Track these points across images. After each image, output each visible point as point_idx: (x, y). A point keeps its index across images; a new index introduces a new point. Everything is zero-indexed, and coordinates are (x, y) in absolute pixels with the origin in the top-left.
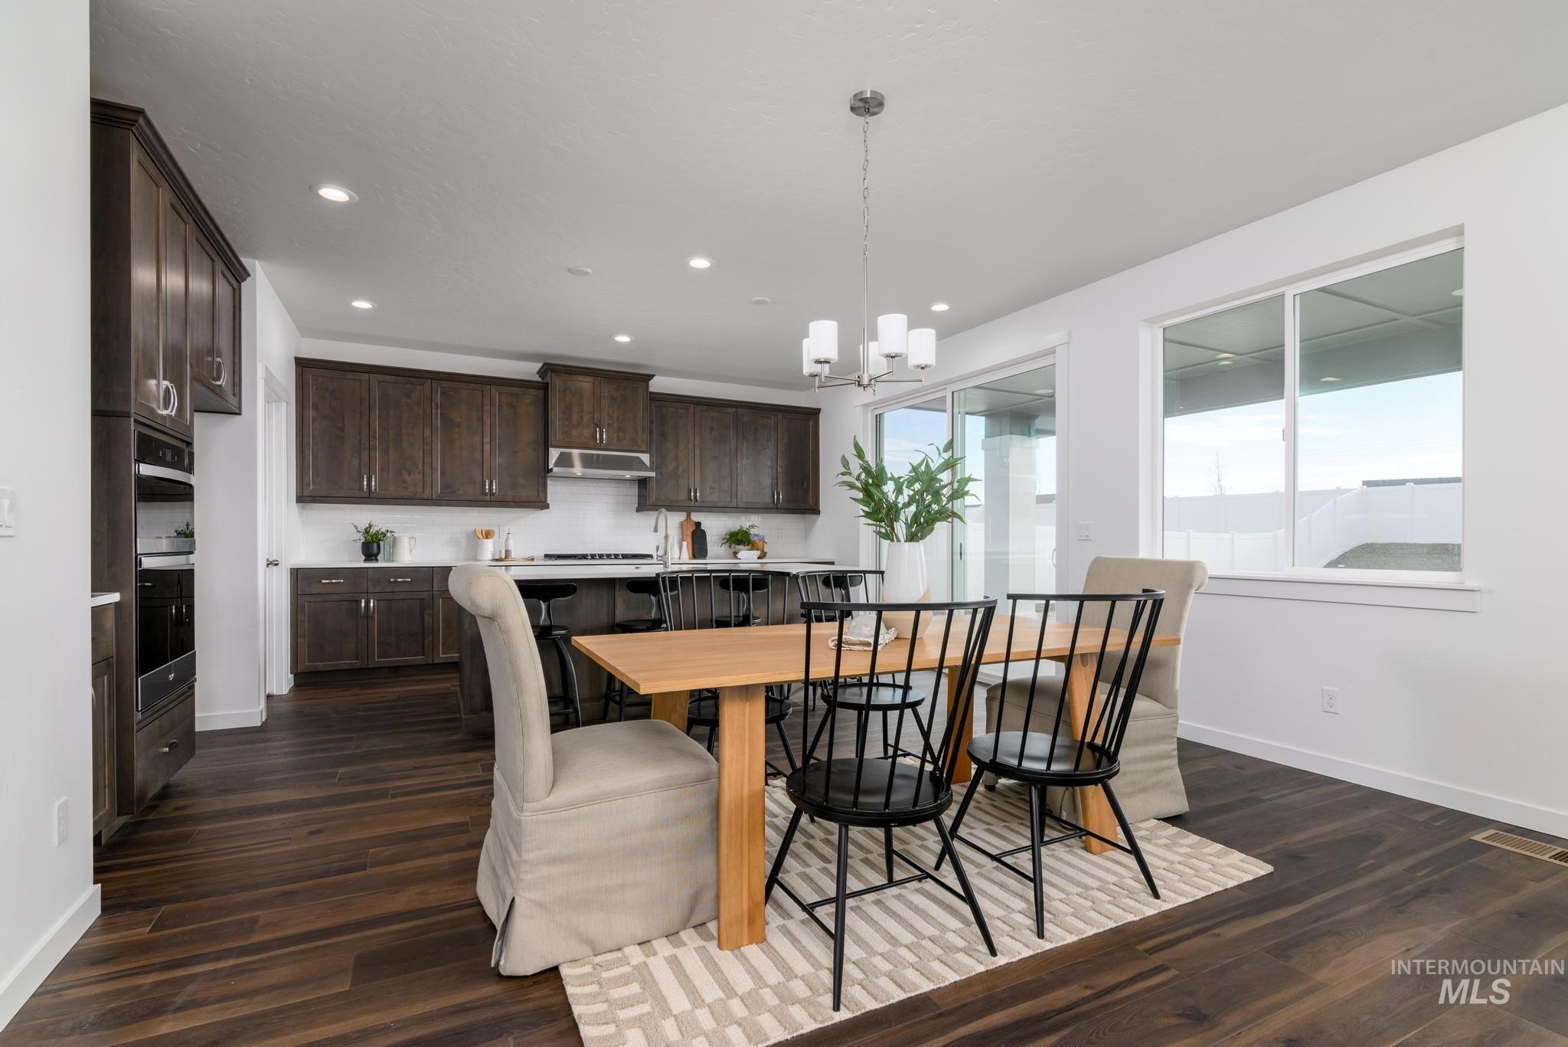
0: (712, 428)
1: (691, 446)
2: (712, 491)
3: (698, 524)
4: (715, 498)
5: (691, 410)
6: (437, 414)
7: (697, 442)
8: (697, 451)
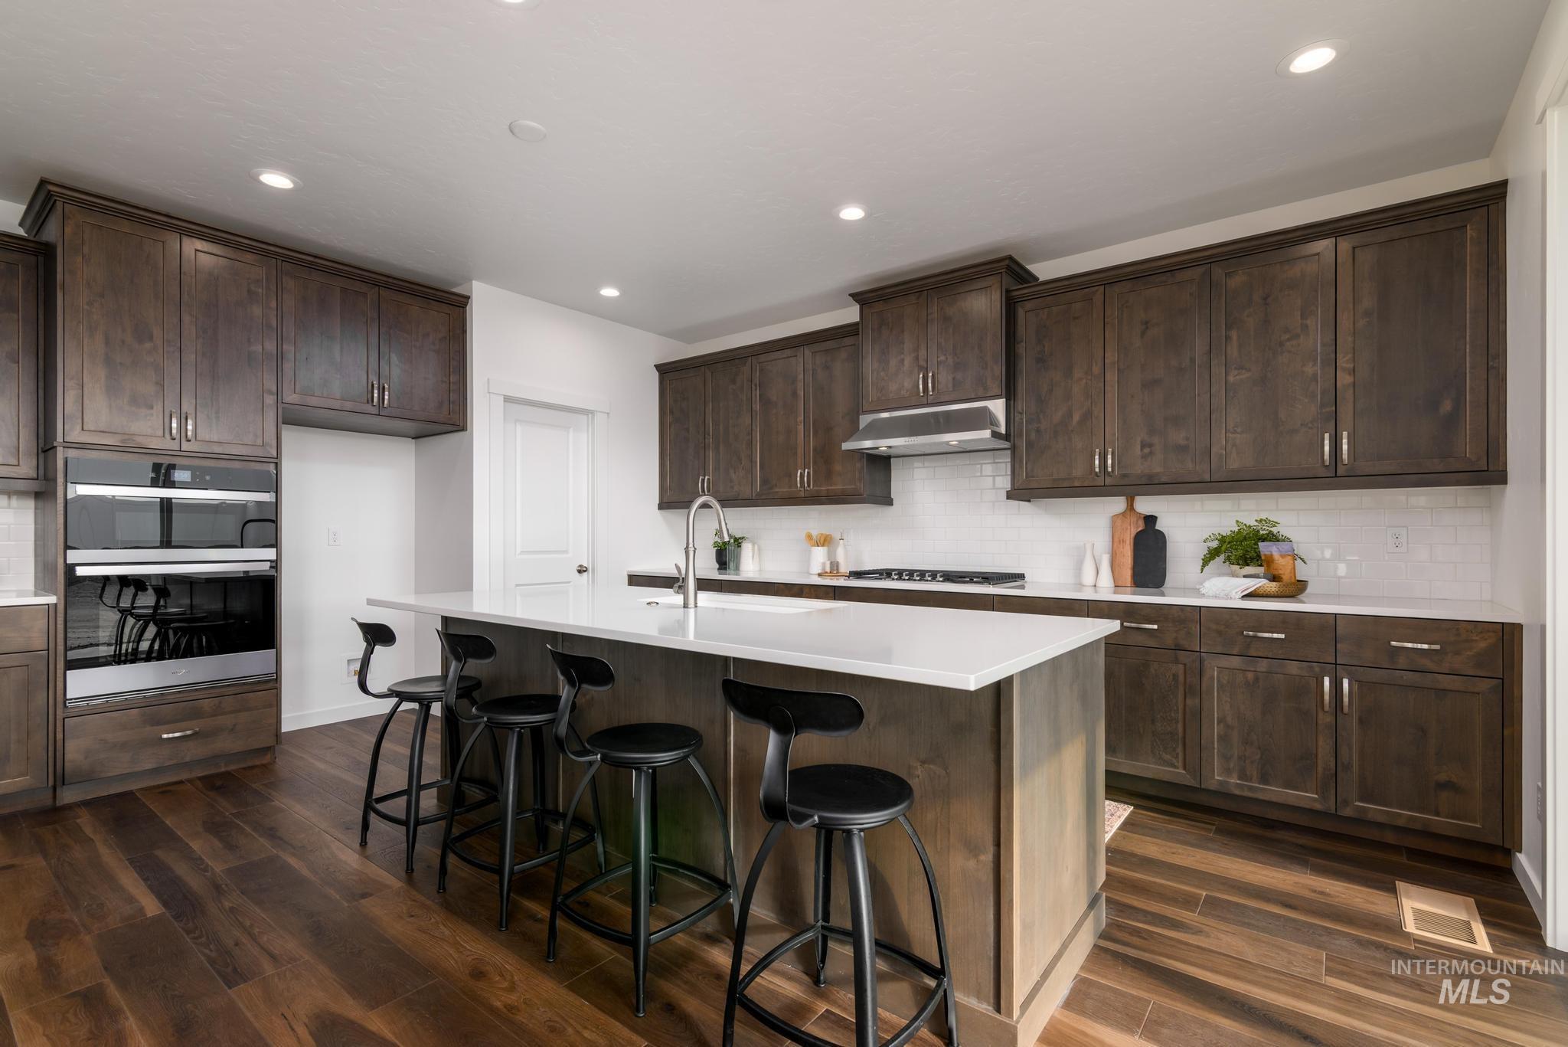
0: (1146, 324)
1: (1096, 369)
2: (1147, 450)
3: (1150, 520)
4: (1156, 467)
5: (1098, 298)
6: (756, 395)
7: (1111, 356)
8: (1112, 376)
